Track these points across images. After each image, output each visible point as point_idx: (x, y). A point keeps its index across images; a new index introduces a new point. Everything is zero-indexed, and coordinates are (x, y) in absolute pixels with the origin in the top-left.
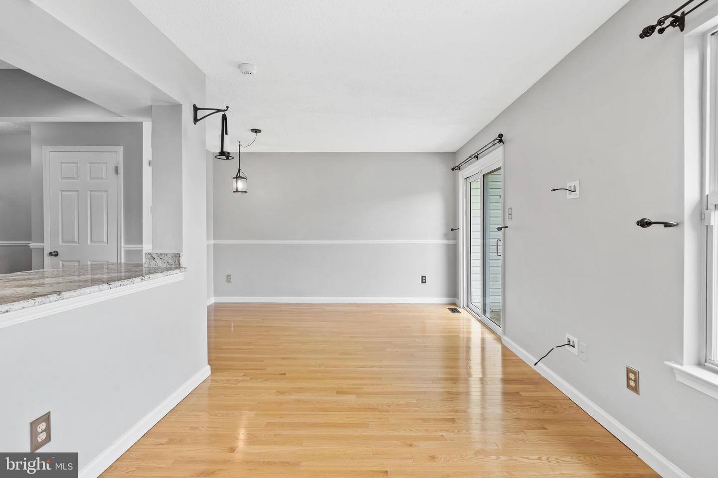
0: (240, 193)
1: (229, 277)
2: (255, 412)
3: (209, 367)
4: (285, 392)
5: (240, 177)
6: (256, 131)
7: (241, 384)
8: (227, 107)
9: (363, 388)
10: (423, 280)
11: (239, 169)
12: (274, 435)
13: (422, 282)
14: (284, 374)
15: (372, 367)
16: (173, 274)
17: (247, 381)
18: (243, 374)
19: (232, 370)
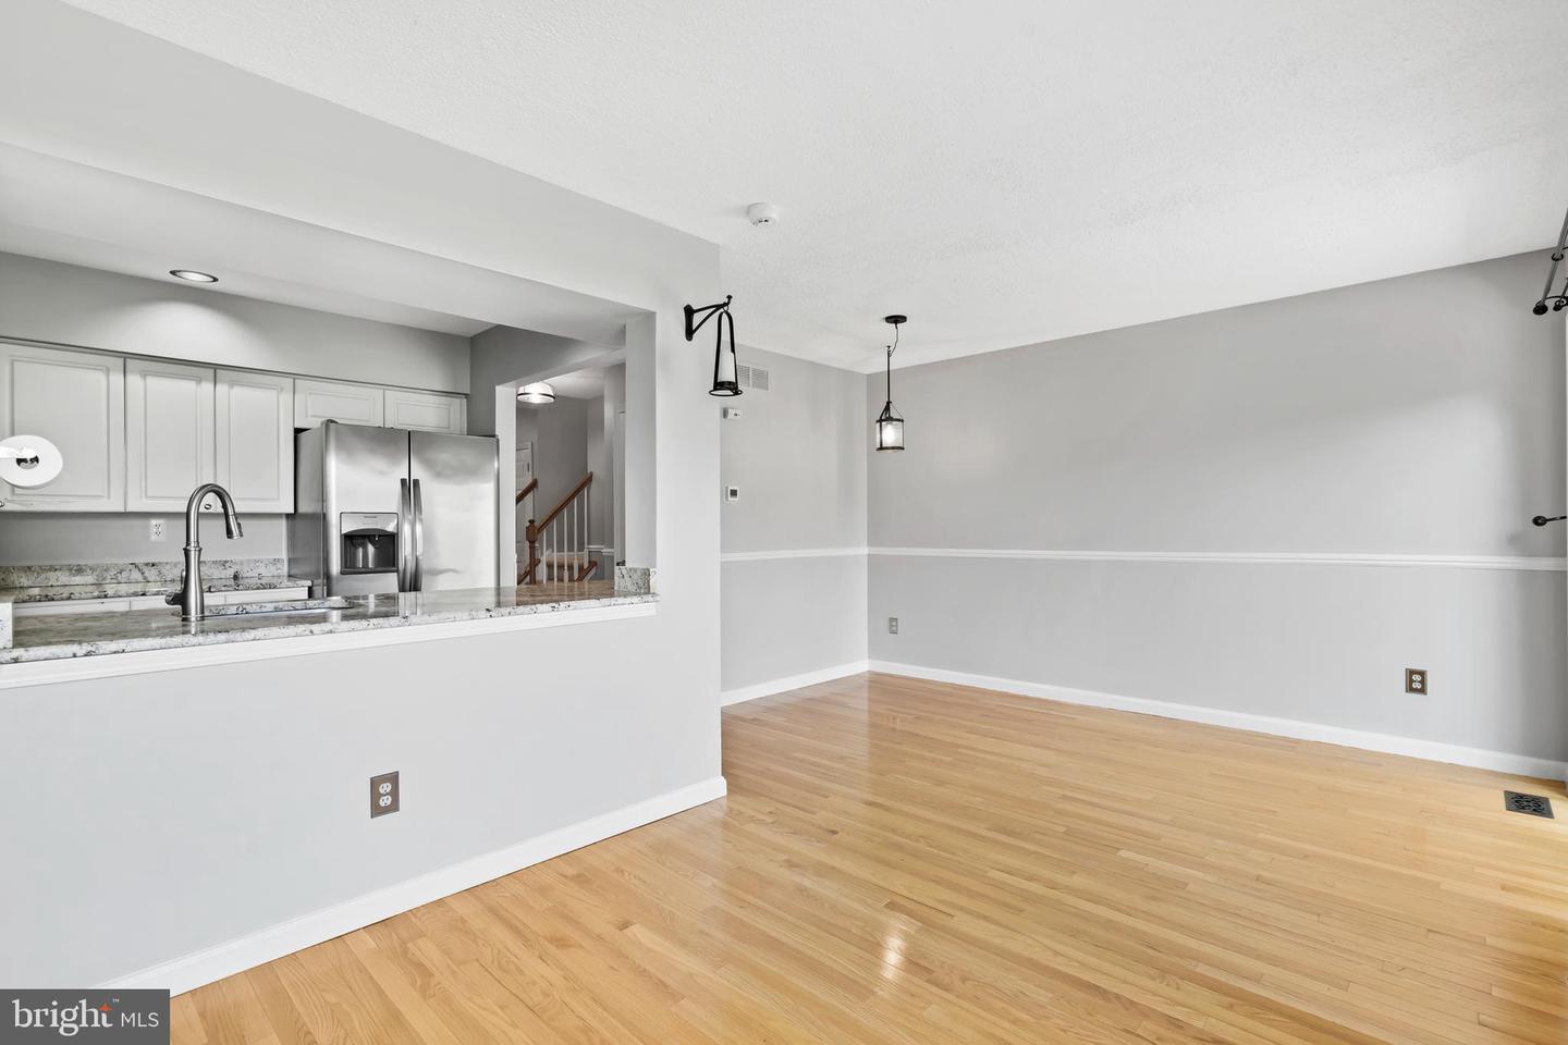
0: (889, 451)
1: (894, 624)
2: (715, 880)
3: (723, 781)
4: (797, 866)
5: (890, 419)
6: (896, 320)
7: (751, 827)
8: (729, 297)
9: (952, 916)
10: (1416, 682)
11: (889, 403)
12: (701, 932)
13: (1410, 689)
14: (834, 832)
15: (1031, 878)
16: (623, 604)
17: (767, 824)
18: (771, 809)
19: (762, 798)
